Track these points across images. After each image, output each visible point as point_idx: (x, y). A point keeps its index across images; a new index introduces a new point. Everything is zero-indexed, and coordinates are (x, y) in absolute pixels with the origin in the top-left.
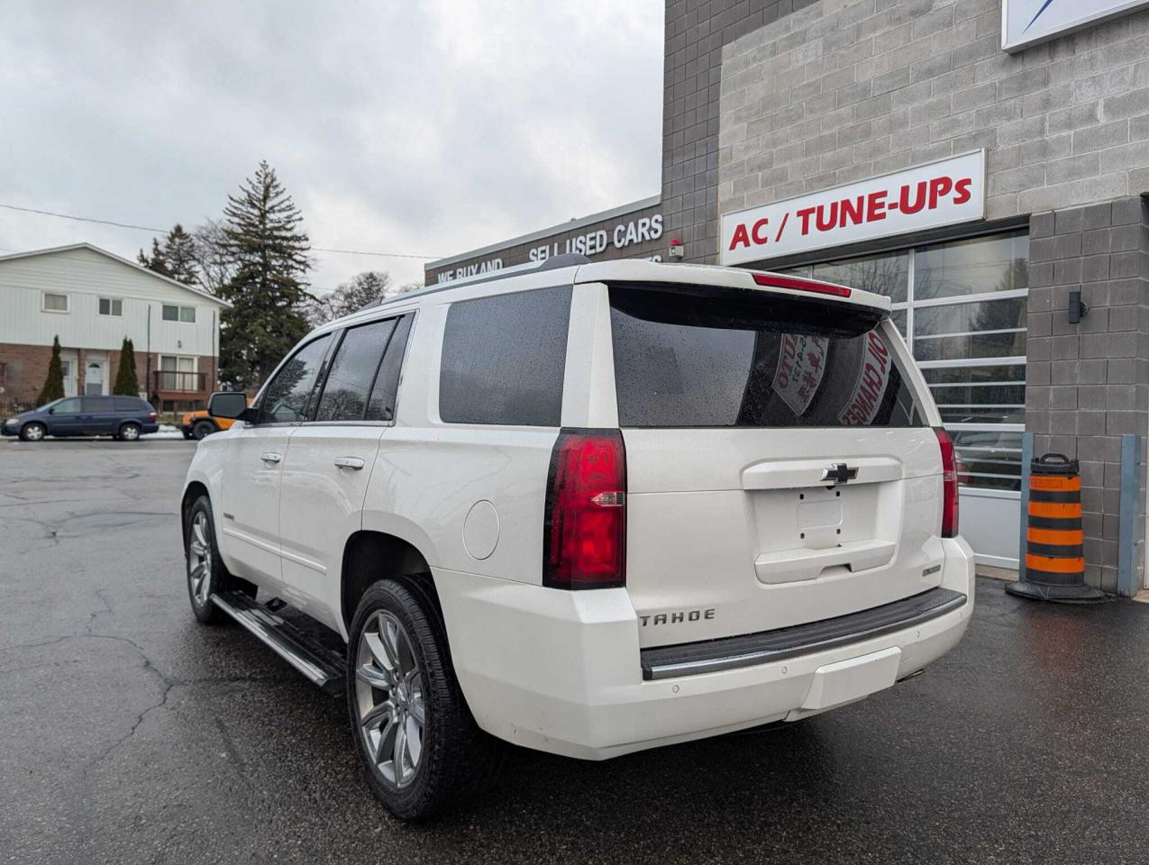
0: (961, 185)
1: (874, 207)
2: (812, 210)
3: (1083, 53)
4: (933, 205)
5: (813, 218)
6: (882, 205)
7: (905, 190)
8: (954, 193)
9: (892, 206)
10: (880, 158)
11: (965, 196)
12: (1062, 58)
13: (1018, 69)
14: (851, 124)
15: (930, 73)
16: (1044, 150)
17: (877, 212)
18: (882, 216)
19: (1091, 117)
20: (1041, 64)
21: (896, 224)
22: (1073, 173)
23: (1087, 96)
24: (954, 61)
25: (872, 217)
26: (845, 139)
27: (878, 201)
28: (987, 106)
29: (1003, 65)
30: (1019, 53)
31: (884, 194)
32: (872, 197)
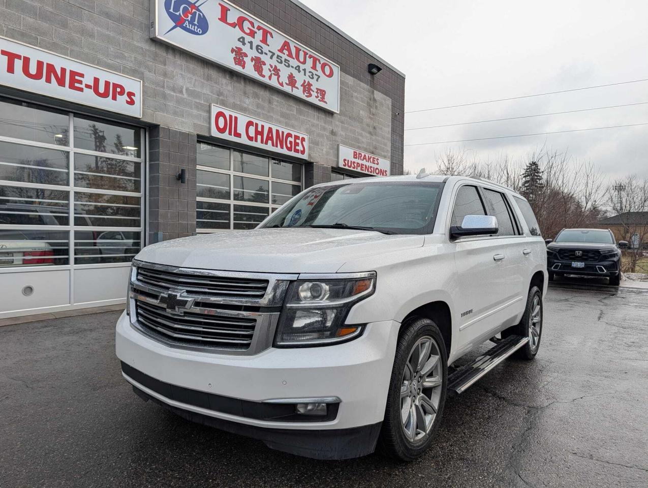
0: (130, 94)
1: (75, 80)
2: (19, 57)
3: (179, 61)
4: (114, 98)
5: (18, 64)
6: (80, 82)
7: (96, 81)
8: (125, 97)
9: (88, 86)
10: (76, 48)
11: (131, 102)
12: (170, 57)
13: (153, 48)
14: (51, 10)
15: (107, 15)
16: (165, 96)
17: (77, 85)
18: (81, 90)
19: (181, 92)
20: (161, 52)
21: (88, 98)
22: (175, 113)
23: (180, 82)
24: (120, 19)
25: (72, 86)
26: (44, 17)
27: (77, 78)
28: (140, 58)
29: (147, 41)
30: (155, 41)
31: (82, 75)
32: (73, 74)
